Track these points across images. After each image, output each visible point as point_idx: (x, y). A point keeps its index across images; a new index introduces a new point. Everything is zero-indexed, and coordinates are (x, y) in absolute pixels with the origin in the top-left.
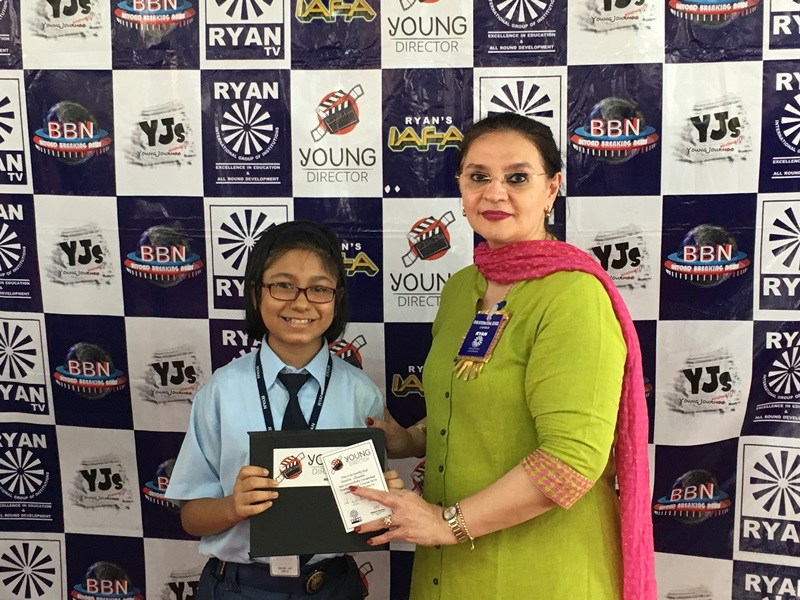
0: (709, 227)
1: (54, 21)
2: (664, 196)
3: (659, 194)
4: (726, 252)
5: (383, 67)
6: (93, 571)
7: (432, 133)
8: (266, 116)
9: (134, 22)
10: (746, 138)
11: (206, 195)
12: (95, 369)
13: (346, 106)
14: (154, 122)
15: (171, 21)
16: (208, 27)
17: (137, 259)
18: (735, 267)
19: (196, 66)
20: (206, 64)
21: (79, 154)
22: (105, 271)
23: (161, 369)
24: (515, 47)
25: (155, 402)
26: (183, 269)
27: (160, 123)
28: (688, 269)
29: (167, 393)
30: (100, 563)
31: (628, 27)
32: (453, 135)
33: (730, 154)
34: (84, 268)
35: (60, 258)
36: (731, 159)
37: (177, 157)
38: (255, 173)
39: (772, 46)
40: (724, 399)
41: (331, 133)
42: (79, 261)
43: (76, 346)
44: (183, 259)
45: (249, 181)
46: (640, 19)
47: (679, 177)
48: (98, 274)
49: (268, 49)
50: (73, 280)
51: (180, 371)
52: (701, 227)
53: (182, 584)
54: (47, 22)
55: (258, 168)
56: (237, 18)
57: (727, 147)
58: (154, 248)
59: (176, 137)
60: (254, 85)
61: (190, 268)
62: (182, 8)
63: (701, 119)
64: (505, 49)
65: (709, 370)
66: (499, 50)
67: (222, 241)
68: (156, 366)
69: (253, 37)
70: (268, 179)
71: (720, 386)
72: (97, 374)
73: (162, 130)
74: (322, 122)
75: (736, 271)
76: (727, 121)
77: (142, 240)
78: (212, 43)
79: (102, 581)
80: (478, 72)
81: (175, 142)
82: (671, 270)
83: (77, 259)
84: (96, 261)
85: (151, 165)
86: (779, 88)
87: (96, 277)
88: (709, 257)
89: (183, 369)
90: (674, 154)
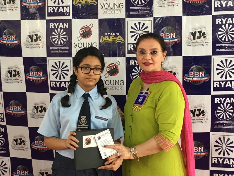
0: (197, 66)
1: (4, 6)
2: (183, 57)
3: (181, 56)
4: (202, 74)
5: (99, 18)
6: (19, 168)
7: (113, 38)
8: (65, 33)
9: (27, 6)
10: (208, 39)
11: (47, 57)
12: (17, 108)
13: (88, 30)
14: (33, 35)
15: (38, 5)
16: (48, 7)
17: (29, 75)
18: (206, 78)
19: (45, 19)
20: (48, 18)
21: (12, 44)
22: (21, 79)
23: (36, 108)
24: (138, 12)
25: (35, 118)
26: (42, 78)
27: (34, 35)
28: (191, 79)
29: (38, 115)
30: (20, 166)
31: (171, 5)
32: (119, 38)
33: (203, 43)
34: (15, 78)
35: (7, 75)
36: (203, 45)
37: (39, 46)
38: (61, 50)
39: (215, 11)
40: (203, 118)
41: (84, 38)
42: (13, 76)
43: (12, 101)
44: (41, 76)
45: (60, 52)
46: (175, 3)
47: (187, 51)
48: (18, 80)
49: (65, 13)
50: (11, 82)
51: (42, 109)
52: (195, 66)
53: (43, 173)
54: (3, 6)
55: (62, 48)
56: (56, 4)
57: (202, 41)
58: (33, 72)
59: (39, 40)
60: (61, 24)
61: (43, 78)
62: (40, 1)
63: (194, 33)
64: (135, 13)
65: (198, 110)
66: (133, 13)
67: (52, 70)
68: (35, 107)
69: (61, 10)
70: (65, 52)
71: (201, 114)
72: (18, 110)
73: (35, 37)
74: (81, 35)
75: (206, 80)
76: (202, 33)
77: (30, 70)
78: (49, 12)
79: (21, 171)
80: (127, 19)
81: (38, 41)
82: (186, 79)
83: (12, 75)
84: (18, 76)
85: (32, 48)
86: (217, 23)
87: (18, 81)
88: (197, 75)
89: (43, 108)
90: (186, 44)
